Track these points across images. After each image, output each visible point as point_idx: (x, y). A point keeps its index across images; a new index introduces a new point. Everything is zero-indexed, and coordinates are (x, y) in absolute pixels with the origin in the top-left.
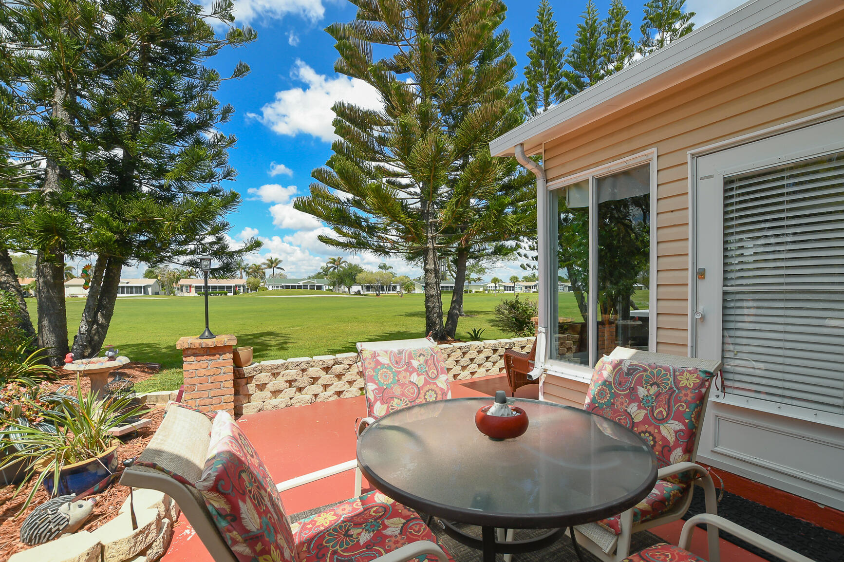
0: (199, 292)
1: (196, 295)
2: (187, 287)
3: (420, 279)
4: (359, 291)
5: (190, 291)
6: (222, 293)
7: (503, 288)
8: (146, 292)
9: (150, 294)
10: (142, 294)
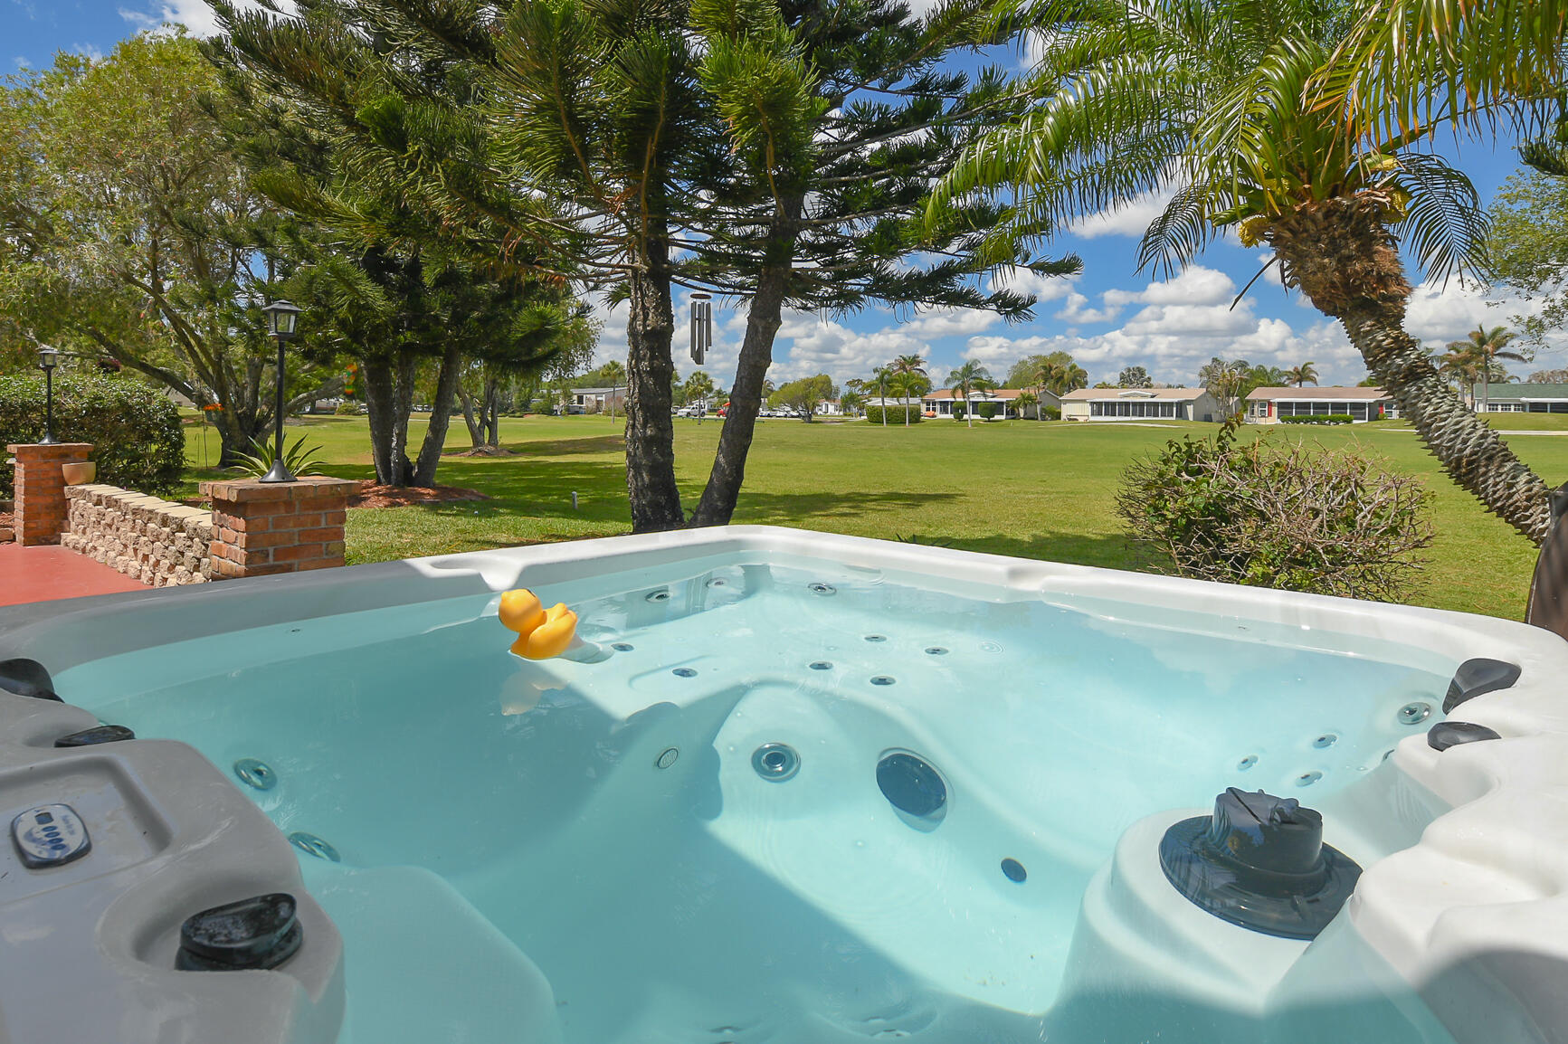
0: (1287, 416)
1: (1279, 421)
2: (1263, 405)
5: (1270, 415)
6: (1340, 419)
8: (1181, 413)
9: (1191, 418)
10: (1174, 418)
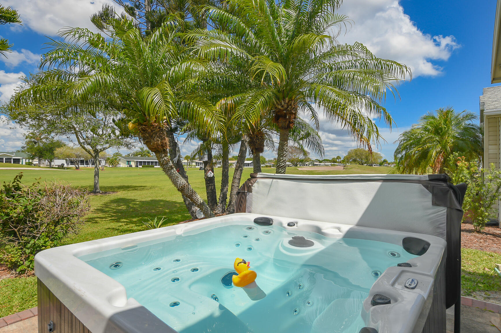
3: (129, 155)
4: (63, 165)
7: (195, 164)
